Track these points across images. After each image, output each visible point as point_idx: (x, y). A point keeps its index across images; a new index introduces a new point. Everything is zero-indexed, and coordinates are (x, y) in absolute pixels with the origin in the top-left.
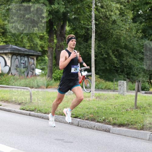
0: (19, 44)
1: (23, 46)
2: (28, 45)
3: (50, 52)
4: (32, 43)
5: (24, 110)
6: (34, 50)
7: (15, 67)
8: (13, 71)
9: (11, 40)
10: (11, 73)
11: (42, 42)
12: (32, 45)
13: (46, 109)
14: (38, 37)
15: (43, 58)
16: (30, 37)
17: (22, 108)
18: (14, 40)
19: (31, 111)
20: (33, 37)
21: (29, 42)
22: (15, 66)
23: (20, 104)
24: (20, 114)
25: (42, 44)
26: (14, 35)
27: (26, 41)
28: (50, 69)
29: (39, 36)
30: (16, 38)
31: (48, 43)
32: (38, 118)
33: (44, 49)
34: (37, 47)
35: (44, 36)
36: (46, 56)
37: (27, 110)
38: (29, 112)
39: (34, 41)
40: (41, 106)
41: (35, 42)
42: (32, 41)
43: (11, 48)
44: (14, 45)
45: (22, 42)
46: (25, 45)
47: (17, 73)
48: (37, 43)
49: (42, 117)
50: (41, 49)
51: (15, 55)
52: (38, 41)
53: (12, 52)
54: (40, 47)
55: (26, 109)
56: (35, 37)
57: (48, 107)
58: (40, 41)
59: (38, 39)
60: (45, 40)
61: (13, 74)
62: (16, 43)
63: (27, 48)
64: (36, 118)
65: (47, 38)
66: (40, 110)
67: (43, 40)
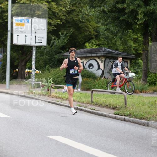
0: (112, 47)
1: (116, 49)
2: (121, 47)
3: (145, 55)
4: (126, 46)
5: (118, 114)
6: (127, 53)
7: (108, 71)
8: (106, 75)
9: (104, 42)
10: (104, 77)
11: (136, 44)
12: (126, 48)
13: (141, 114)
14: (131, 39)
15: (137, 61)
16: (124, 39)
17: (116, 112)
18: (107, 43)
19: (125, 116)
20: (127, 40)
21: (123, 45)
22: (108, 69)
23: (114, 109)
24: (114, 118)
25: (136, 46)
26: (107, 38)
27: (119, 44)
28: (144, 73)
29: (133, 39)
30: (109, 41)
31: (143, 46)
32: (133, 124)
33: (138, 52)
34: (131, 50)
35: (138, 38)
36: (140, 59)
37: (122, 115)
38: (123, 117)
39: (128, 43)
40: (136, 111)
41: (129, 45)
42: (126, 44)
43: (105, 51)
44: (107, 48)
45: (115, 44)
46: (119, 48)
47: (110, 77)
48: (131, 45)
49: (137, 123)
50: (135, 51)
51: (109, 58)
52: (132, 44)
53: (106, 55)
54: (134, 50)
55: (120, 114)
56: (129, 39)
57: (144, 113)
58: (134, 43)
59: (132, 41)
60: (139, 43)
61: (106, 78)
62: (109, 46)
63: (120, 51)
64: (131, 124)
65: (141, 41)
66: (135, 115)
67: (137, 42)
